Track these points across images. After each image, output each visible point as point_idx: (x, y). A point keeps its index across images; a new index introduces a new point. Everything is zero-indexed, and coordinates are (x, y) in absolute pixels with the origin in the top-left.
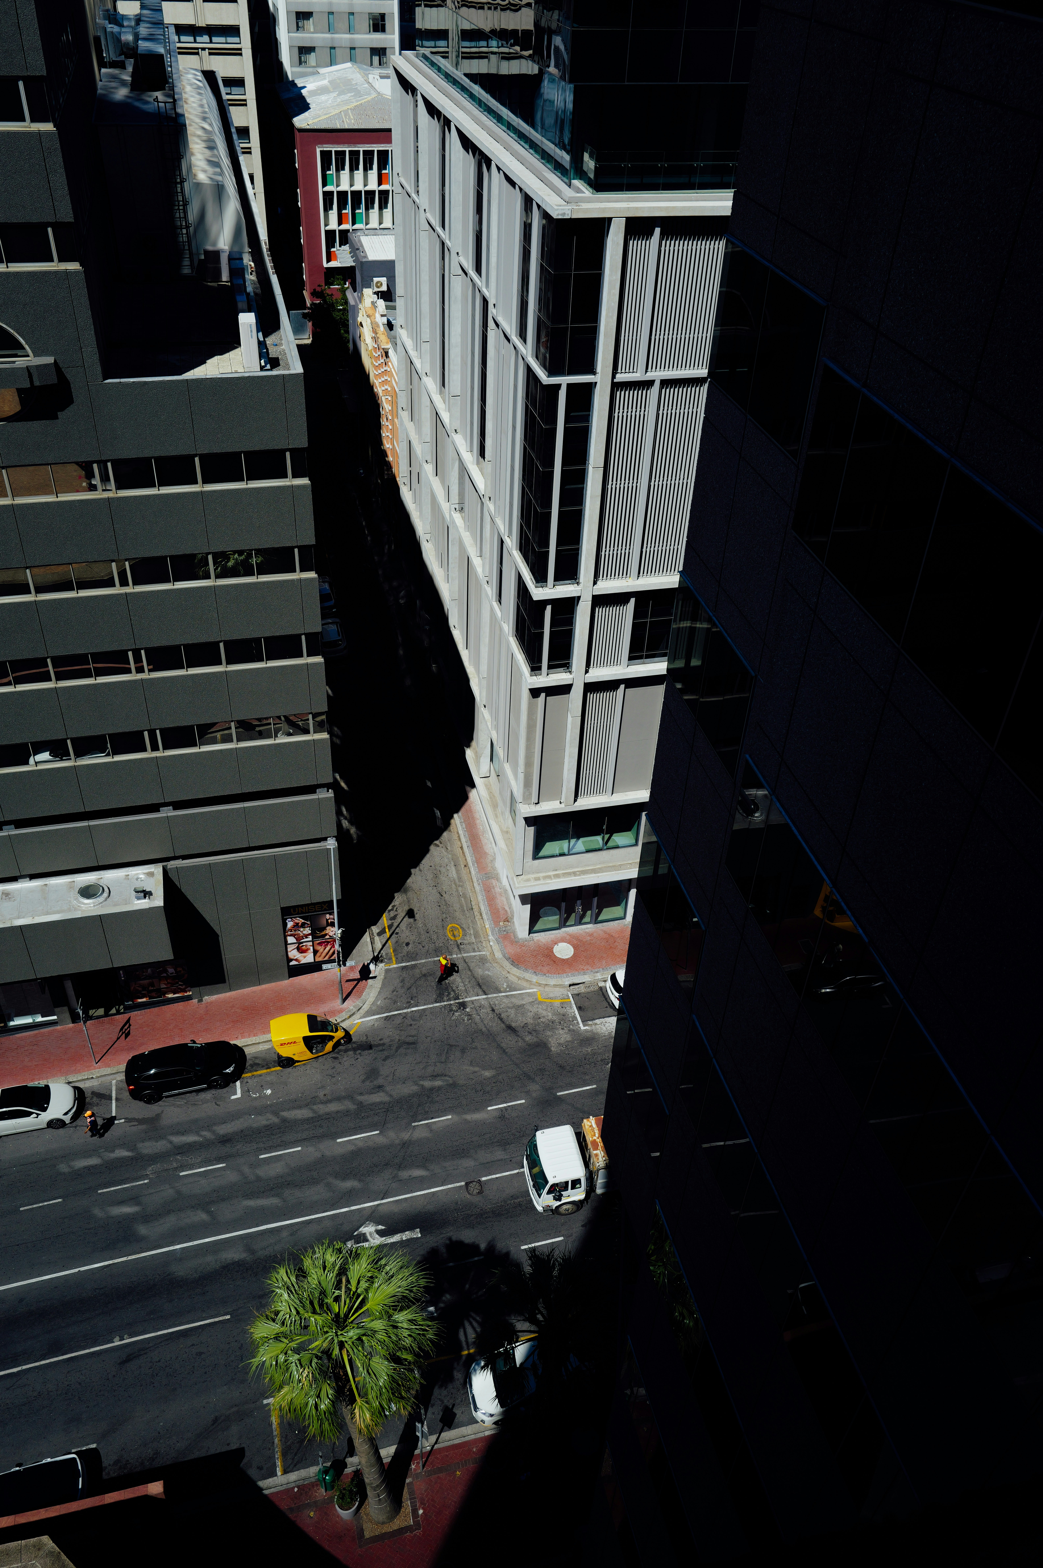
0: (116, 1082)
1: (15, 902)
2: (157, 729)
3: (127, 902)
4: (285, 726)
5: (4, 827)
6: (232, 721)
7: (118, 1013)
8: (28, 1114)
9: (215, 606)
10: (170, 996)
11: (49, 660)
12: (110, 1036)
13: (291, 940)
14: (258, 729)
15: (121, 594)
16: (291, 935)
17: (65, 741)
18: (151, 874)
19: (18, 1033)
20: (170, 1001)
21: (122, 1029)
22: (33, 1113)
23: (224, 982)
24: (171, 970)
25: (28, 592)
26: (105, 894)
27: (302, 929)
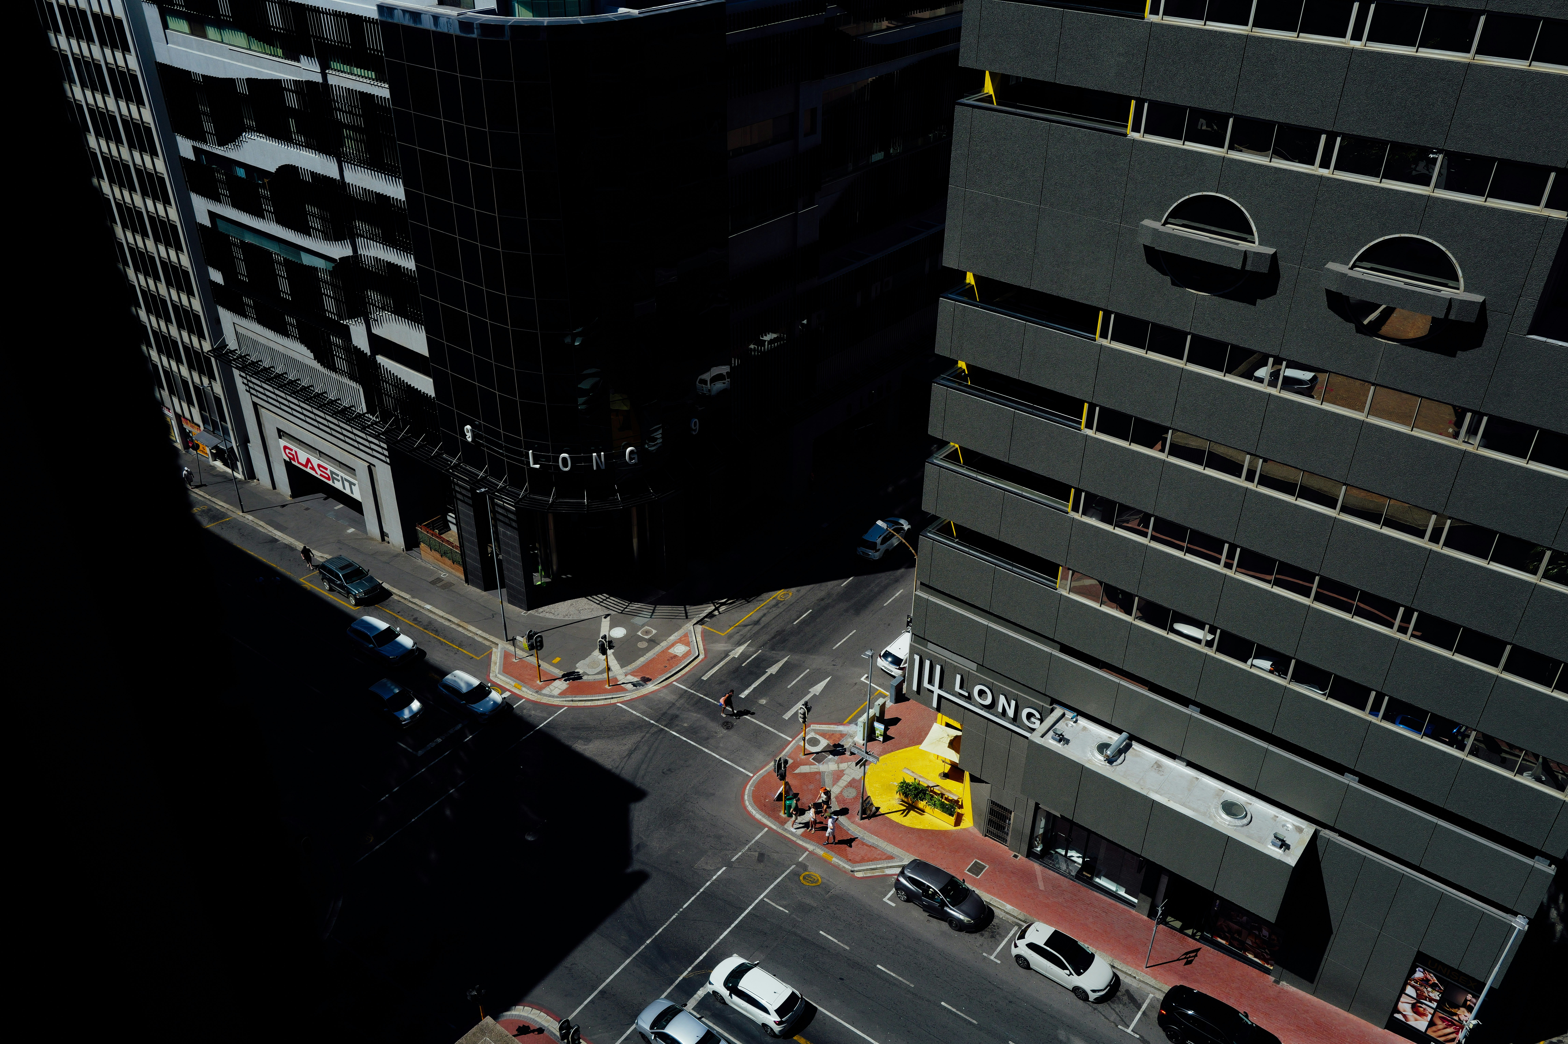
0: (1153, 998)
1: (1162, 777)
2: (1388, 696)
3: (1260, 841)
4: (1538, 768)
5: (1191, 706)
6: (1475, 730)
7: (1193, 936)
8: (1064, 968)
9: (1525, 605)
10: (1250, 956)
11: (1317, 578)
12: (1173, 952)
13: (1410, 990)
14: (1504, 755)
15: (1426, 549)
16: (1413, 986)
17: (1290, 659)
18: (1300, 830)
19: (1098, 892)
20: (1247, 961)
21: (1187, 953)
22: (1067, 969)
23: (1312, 981)
24: (1265, 932)
25: (1334, 507)
26: (1245, 821)
27: (1429, 989)
